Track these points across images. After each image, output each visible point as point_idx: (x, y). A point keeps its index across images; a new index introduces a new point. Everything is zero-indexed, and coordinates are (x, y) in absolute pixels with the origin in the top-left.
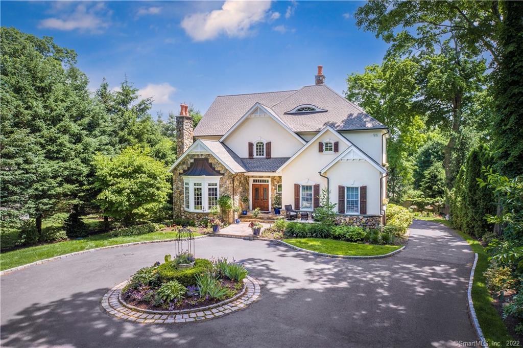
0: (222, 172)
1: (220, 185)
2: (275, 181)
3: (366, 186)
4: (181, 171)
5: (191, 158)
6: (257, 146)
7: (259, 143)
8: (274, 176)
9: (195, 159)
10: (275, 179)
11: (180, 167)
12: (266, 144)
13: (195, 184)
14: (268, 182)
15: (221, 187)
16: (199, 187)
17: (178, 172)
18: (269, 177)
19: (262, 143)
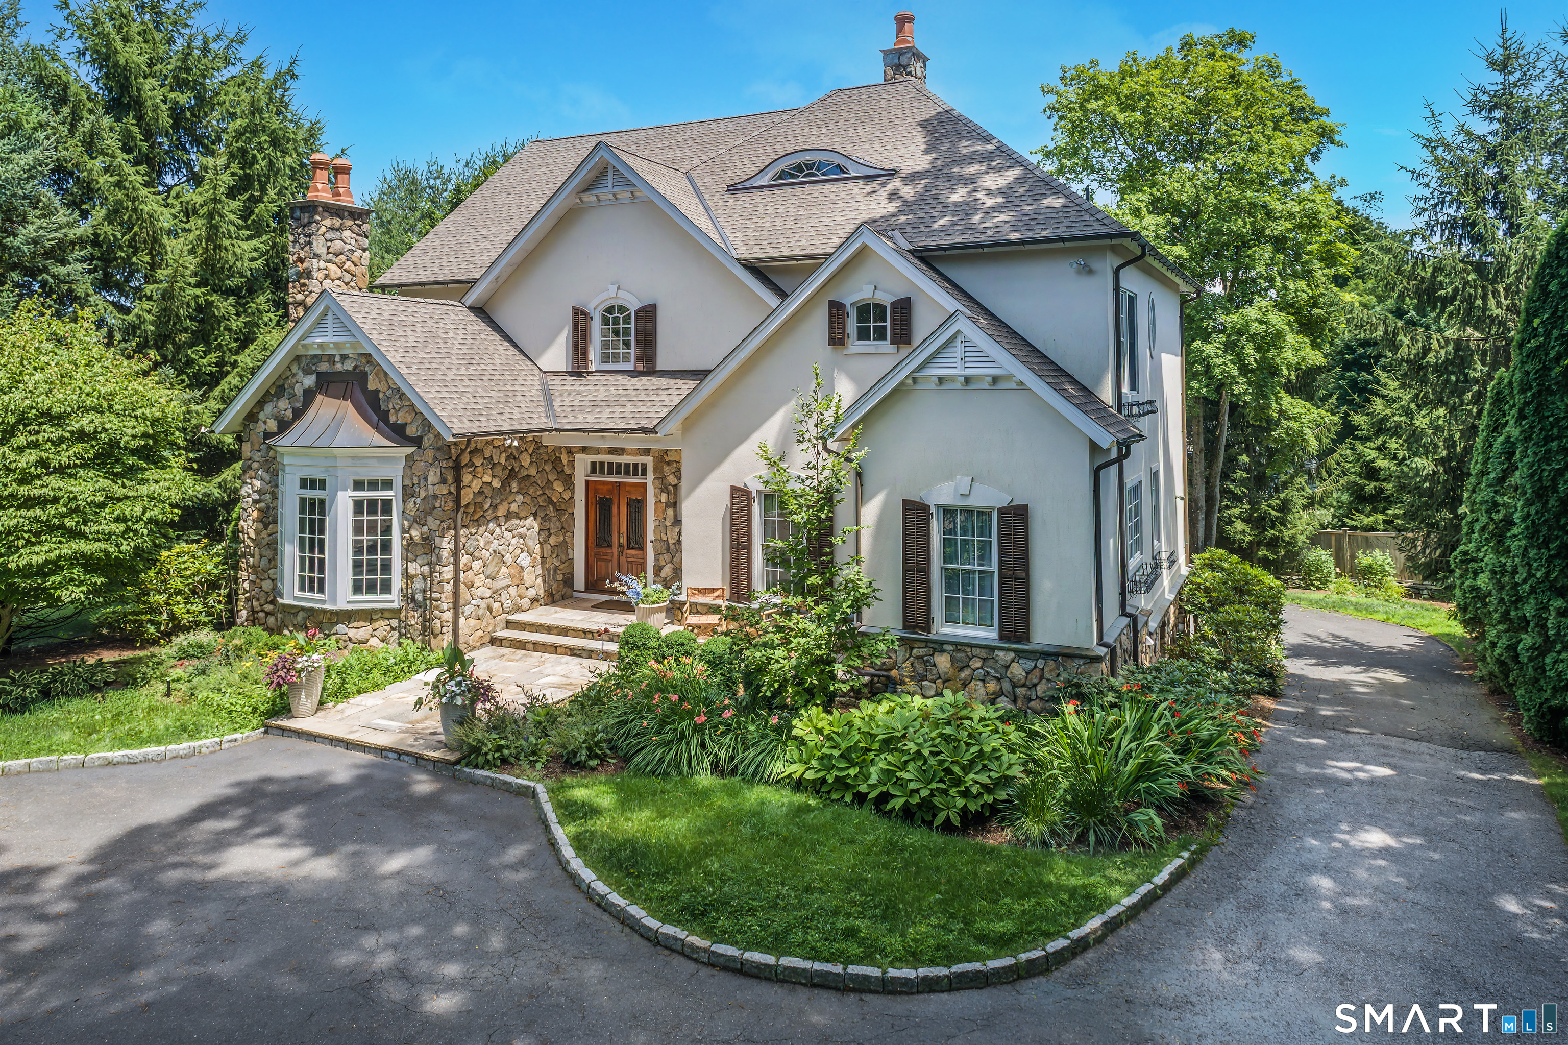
0: (411, 431)
1: (404, 487)
2: (666, 468)
3: (1025, 508)
4: (272, 425)
5: (307, 372)
6: (605, 321)
7: (610, 310)
8: (666, 452)
9: (319, 375)
10: (669, 463)
11: (269, 408)
12: (636, 312)
13: (304, 484)
14: (644, 473)
15: (408, 493)
16: (317, 494)
17: (261, 427)
18: (647, 452)
19: (622, 309)
